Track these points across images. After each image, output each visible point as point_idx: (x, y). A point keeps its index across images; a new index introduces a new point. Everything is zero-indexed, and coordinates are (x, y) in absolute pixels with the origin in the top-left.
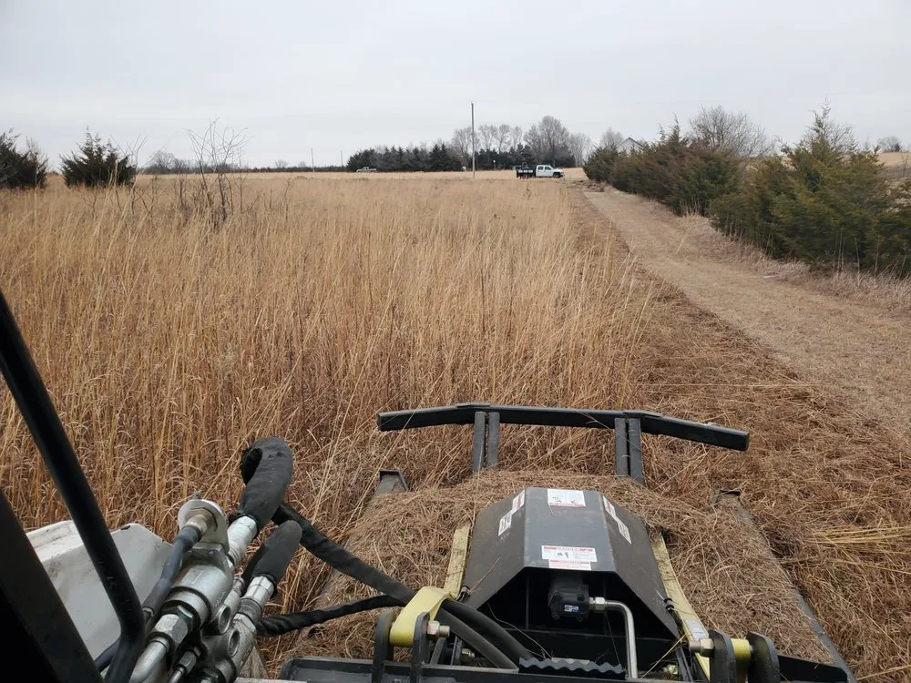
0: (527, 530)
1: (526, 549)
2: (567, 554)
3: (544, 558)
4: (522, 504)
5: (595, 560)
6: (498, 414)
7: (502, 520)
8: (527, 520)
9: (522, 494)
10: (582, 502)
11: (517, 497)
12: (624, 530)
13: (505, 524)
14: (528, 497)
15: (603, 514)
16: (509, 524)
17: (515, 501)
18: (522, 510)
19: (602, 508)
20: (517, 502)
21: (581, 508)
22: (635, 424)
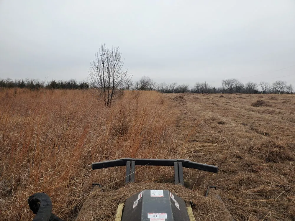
0: (143, 207)
1: (142, 214)
2: (157, 216)
3: (148, 218)
4: (142, 196)
5: (167, 218)
6: (134, 162)
7: (135, 202)
8: (143, 203)
9: (142, 193)
10: (162, 195)
11: (140, 194)
12: (177, 205)
13: (135, 204)
14: (144, 194)
15: (169, 199)
16: (137, 204)
17: (139, 195)
18: (142, 198)
19: (169, 197)
20: (140, 195)
21: (162, 197)
22: (181, 164)
